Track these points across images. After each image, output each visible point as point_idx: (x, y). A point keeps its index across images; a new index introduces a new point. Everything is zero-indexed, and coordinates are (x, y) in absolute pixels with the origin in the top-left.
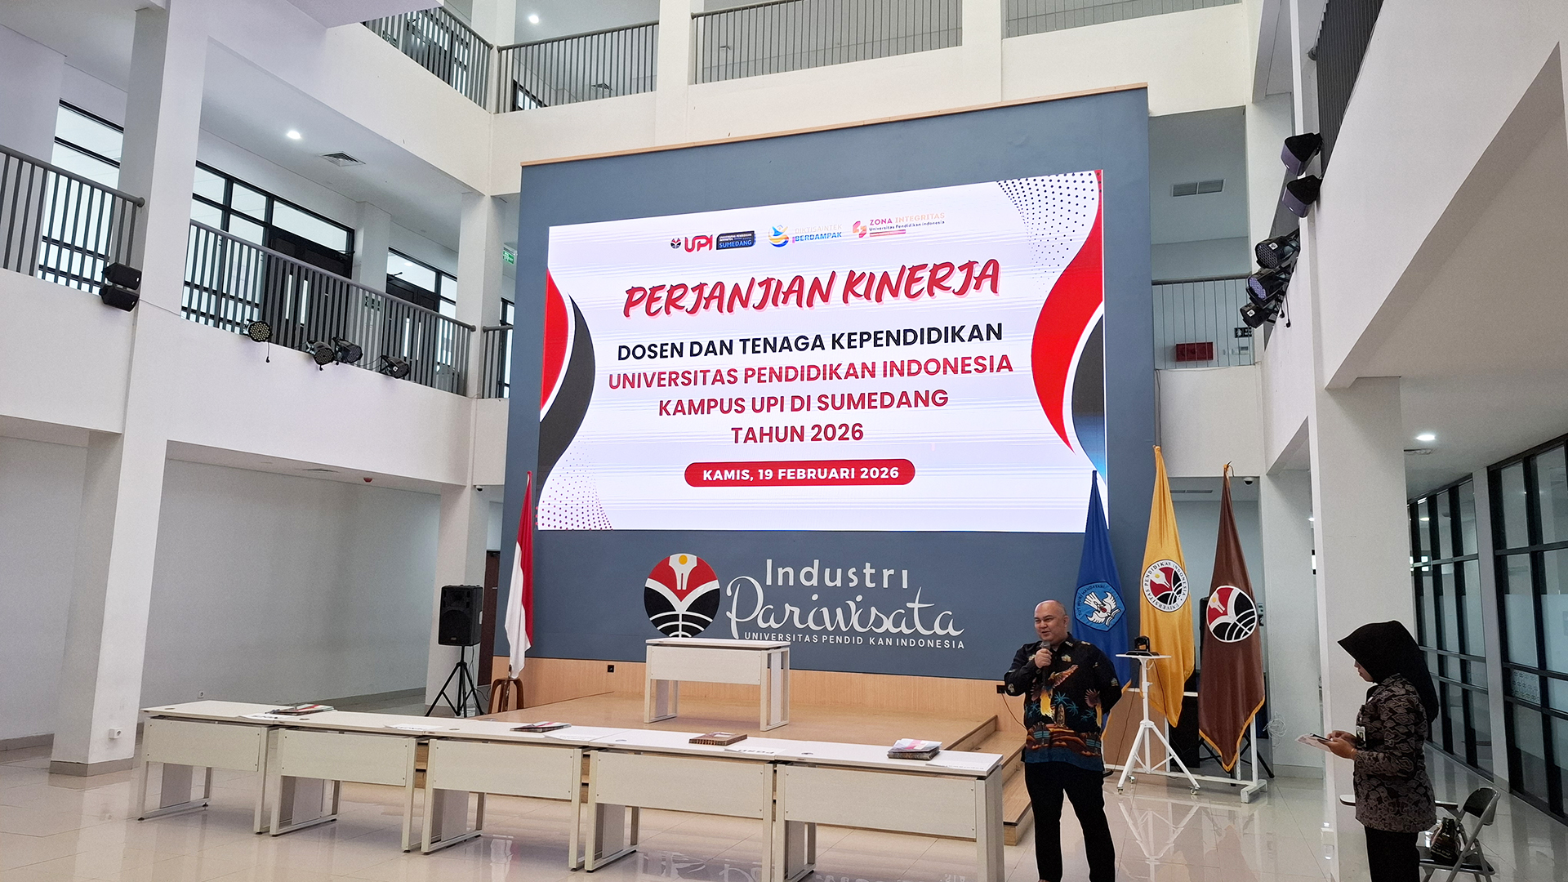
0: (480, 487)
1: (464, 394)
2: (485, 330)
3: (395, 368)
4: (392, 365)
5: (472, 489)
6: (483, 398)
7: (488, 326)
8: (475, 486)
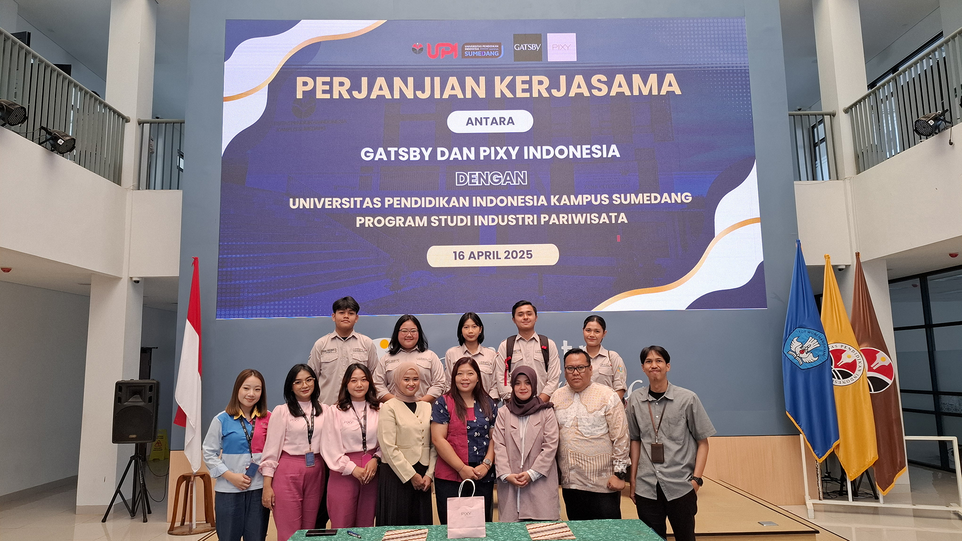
0: (138, 279)
1: (119, 183)
2: (141, 123)
3: (61, 142)
4: (56, 138)
5: (128, 280)
6: (139, 189)
7: (143, 118)
8: (131, 278)
